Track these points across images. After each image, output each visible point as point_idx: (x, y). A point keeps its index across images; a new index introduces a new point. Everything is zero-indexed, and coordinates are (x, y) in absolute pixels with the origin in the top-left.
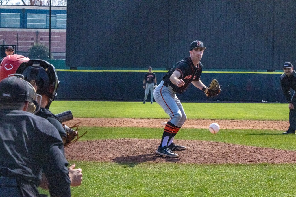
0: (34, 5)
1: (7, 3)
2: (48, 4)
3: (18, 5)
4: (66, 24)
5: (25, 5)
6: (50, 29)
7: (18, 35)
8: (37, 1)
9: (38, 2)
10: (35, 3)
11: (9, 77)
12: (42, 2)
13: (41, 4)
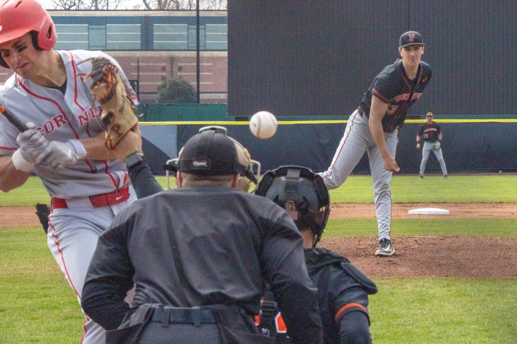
0: (166, 9)
1: (117, 6)
2: (189, 7)
3: (137, 9)
4: (227, 42)
5: (150, 10)
6: (198, 50)
7: (138, 62)
8: (170, 2)
9: (172, 3)
10: (167, 5)
11: (201, 132)
12: (180, 3)
13: (178, 7)
